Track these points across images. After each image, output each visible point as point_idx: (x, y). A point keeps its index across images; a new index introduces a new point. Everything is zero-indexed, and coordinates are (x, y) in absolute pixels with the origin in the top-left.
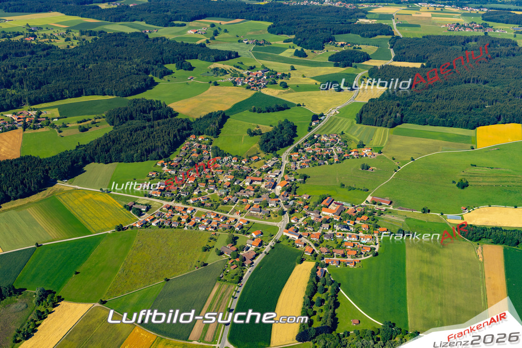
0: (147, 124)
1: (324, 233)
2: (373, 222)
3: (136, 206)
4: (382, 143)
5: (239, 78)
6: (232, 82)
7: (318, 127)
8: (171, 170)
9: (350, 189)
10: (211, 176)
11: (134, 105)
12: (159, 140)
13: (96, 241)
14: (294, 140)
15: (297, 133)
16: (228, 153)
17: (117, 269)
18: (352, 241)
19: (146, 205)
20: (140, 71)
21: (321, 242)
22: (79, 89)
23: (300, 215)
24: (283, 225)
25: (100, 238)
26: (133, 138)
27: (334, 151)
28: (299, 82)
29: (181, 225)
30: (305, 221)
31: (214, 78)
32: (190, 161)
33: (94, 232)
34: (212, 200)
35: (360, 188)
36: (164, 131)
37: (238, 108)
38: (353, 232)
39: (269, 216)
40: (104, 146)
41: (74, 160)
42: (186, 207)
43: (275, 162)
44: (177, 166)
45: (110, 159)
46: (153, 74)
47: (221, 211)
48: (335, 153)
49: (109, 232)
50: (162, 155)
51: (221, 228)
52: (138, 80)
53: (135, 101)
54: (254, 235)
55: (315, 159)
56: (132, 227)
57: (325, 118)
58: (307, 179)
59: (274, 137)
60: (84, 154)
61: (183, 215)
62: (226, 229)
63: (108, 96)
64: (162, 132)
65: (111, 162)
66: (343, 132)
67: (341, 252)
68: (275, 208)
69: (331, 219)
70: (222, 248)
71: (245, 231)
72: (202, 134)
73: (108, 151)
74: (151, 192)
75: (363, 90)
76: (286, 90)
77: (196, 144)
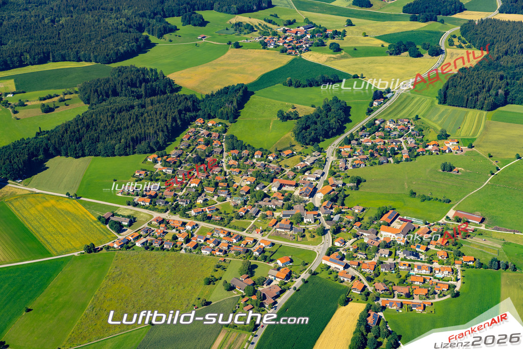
0: (136, 102)
1: (382, 263)
2: (455, 248)
3: (115, 219)
4: (475, 134)
5: (271, 36)
6: (261, 42)
7: (381, 109)
8: (166, 168)
9: (424, 199)
10: (222, 177)
11: (119, 76)
12: (151, 125)
13: (57, 266)
14: (345, 128)
15: (351, 118)
16: (249, 145)
17: (83, 306)
18: (421, 275)
19: (129, 217)
21: (377, 276)
22: (44, 53)
23: (349, 235)
24: (323, 249)
25: (63, 262)
26: (114, 122)
27: (403, 144)
28: (358, 43)
29: (176, 247)
30: (355, 244)
31: (234, 38)
32: (194, 156)
33: (55, 253)
34: (223, 212)
35: (439, 198)
36: (158, 113)
37: (267, 80)
38: (424, 262)
39: (304, 236)
40: (74, 132)
41: (32, 153)
42: (185, 220)
43: (315, 158)
44: (175, 163)
45: (83, 151)
46: (149, 32)
47: (235, 228)
48: (404, 147)
49: (76, 254)
50: (154, 147)
51: (233, 252)
52: (127, 40)
53: (121, 70)
54: (280, 263)
55: (375, 155)
56: (108, 248)
57: (393, 95)
58: (362, 184)
59: (315, 123)
60: (47, 144)
61: (180, 232)
62: (240, 253)
63: (84, 62)
64: (156, 113)
65: (84, 155)
66: (417, 116)
67: (404, 290)
68: (313, 224)
69: (394, 242)
70: (233, 281)
71: (266, 257)
72: (213, 118)
73: (79, 140)
74: (137, 199)
75: (452, 55)
76: (338, 54)
77: (204, 131)
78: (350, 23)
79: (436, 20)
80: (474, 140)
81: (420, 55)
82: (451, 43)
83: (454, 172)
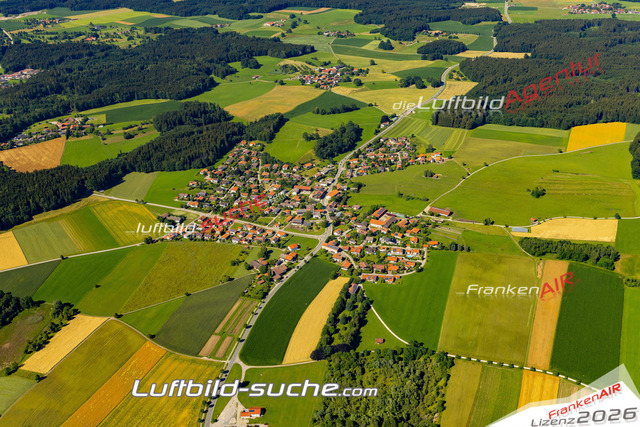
0: (196, 129)
1: (367, 247)
2: (424, 235)
3: (171, 218)
4: (455, 147)
5: (309, 75)
6: (300, 80)
7: (386, 129)
8: (213, 179)
9: (409, 198)
10: (256, 185)
11: (185, 109)
12: (204, 147)
13: (123, 254)
14: (356, 145)
15: (361, 137)
16: (279, 160)
17: (139, 283)
18: (396, 256)
19: (181, 216)
20: (200, 70)
21: (362, 257)
22: (130, 93)
23: (346, 227)
24: (325, 237)
25: (127, 251)
26: (177, 145)
27: (399, 156)
28: (377, 78)
29: (214, 238)
30: (349, 234)
31: (281, 77)
32: (236, 169)
33: (122, 244)
34: (253, 211)
35: (420, 198)
36: (211, 137)
37: (301, 109)
38: (399, 246)
39: (311, 228)
40: (146, 153)
41: (113, 170)
43: (329, 169)
44: (220, 175)
45: (152, 167)
46: (215, 74)
47: (260, 223)
48: (400, 158)
49: (138, 245)
50: (205, 163)
51: (256, 241)
52: (196, 81)
53: (186, 105)
54: (290, 249)
55: (377, 166)
56: (162, 240)
57: (397, 119)
58: (362, 188)
59: (332, 142)
60: (124, 163)
61: (218, 227)
62: (261, 242)
63: (161, 99)
64: (209, 137)
65: (152, 171)
66: (413, 135)
67: (381, 267)
68: (320, 219)
69: (379, 232)
70: (252, 263)
71: (281, 244)
72: (254, 140)
73: (149, 159)
74: (189, 203)
75: (450, 86)
76: (360, 88)
77: (246, 150)
78: (373, 63)
79: (442, 58)
80: (453, 152)
81: (424, 87)
82: (451, 77)
83: (434, 177)
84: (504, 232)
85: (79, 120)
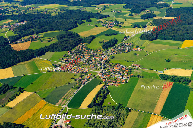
0: (68, 39)
1: (112, 75)
2: (130, 72)
3: (56, 65)
5: (105, 24)
6: (102, 25)
8: (71, 54)
9: (128, 61)
14: (115, 45)
15: (117, 43)
16: (91, 49)
17: (43, 83)
18: (120, 78)
19: (59, 65)
20: (73, 22)
22: (52, 29)
24: (100, 72)
25: (42, 74)
28: (126, 25)
29: (67, 71)
30: (107, 71)
31: (97, 24)
32: (78, 51)
34: (80, 64)
35: (131, 61)
37: (101, 34)
38: (121, 75)
39: (96, 69)
40: (52, 46)
41: (42, 51)
43: (106, 52)
45: (54, 50)
46: (78, 23)
48: (127, 49)
49: (45, 72)
50: (69, 49)
52: (71, 25)
53: (67, 32)
54: (89, 75)
55: (119, 51)
56: (53, 71)
57: (129, 37)
58: (114, 58)
60: (46, 49)
61: (69, 68)
62: (81, 73)
63: (60, 31)
66: (133, 42)
67: (115, 81)
68: (99, 67)
69: (116, 71)
70: (77, 79)
71: (86, 74)
72: (85, 43)
74: (62, 61)
75: (148, 27)
76: (120, 28)
77: (82, 46)
78: (126, 20)
79: (147, 19)
80: (144, 48)
81: (140, 28)
82: (149, 25)
83: (137, 55)
84: (155, 72)
85: (36, 36)
